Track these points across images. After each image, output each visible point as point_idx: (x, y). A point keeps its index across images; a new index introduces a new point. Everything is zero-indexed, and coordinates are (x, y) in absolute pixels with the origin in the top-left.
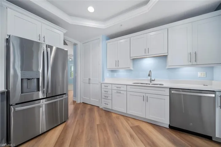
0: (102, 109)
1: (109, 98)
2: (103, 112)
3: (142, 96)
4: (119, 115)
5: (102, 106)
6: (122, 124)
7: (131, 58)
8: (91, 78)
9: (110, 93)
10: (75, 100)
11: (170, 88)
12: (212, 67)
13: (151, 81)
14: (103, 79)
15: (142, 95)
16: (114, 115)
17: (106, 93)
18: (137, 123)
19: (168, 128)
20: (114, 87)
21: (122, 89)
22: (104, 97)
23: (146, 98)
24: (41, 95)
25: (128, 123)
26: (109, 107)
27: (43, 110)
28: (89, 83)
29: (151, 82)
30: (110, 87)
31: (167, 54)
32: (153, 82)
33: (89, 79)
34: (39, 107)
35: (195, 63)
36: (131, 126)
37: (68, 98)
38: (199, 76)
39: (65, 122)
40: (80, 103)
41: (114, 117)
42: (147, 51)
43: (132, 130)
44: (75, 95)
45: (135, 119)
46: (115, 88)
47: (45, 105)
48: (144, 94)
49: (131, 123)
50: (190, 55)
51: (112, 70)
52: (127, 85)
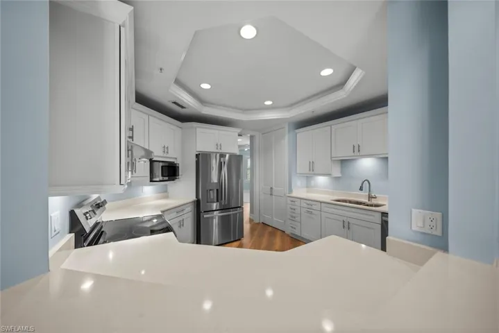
0: (288, 235)
1: (297, 219)
2: (288, 238)
3: (341, 221)
5: (288, 231)
8: (274, 187)
9: (298, 211)
10: (251, 217)
11: (382, 213)
14: (291, 191)
15: (341, 219)
17: (293, 211)
21: (314, 207)
22: (290, 218)
23: (346, 225)
24: (215, 206)
26: (297, 232)
27: (216, 222)
28: (271, 194)
29: (369, 200)
30: (298, 203)
33: (271, 188)
34: (212, 218)
37: (243, 212)
39: (239, 240)
40: (259, 223)
42: (356, 148)
44: (252, 211)
46: (305, 205)
47: (219, 217)
48: (345, 219)
52: (321, 202)
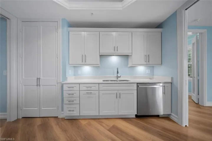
0: (63, 119)
1: (75, 102)
2: (67, 122)
3: (114, 94)
4: (89, 120)
6: (98, 130)
7: (100, 54)
8: (42, 78)
9: (76, 95)
11: (137, 83)
12: (153, 67)
13: (118, 77)
15: (115, 92)
16: (83, 123)
17: (71, 96)
18: (111, 123)
19: (135, 117)
20: (83, 88)
21: (93, 88)
22: (67, 102)
25: (103, 127)
26: (75, 113)
28: (38, 85)
29: (117, 79)
31: (131, 54)
32: (119, 79)
33: (38, 79)
35: (148, 63)
36: (108, 128)
38: (147, 73)
40: (18, 119)
41: (85, 125)
42: (116, 48)
43: (111, 133)
45: (108, 118)
46: (85, 88)
48: (117, 92)
49: (106, 125)
50: (145, 57)
51: (74, 67)
52: (99, 84)
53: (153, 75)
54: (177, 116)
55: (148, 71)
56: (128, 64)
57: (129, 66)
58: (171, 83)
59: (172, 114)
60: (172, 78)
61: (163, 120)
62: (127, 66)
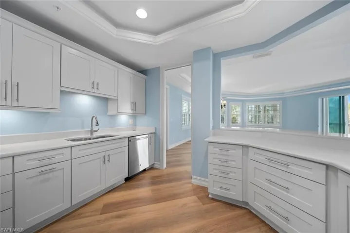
7: (62, 89)
11: (129, 137)
12: (136, 117)
13: (92, 132)
19: (125, 182)
21: (58, 158)
23: (106, 159)
29: (92, 134)
31: (117, 98)
38: (130, 123)
49: (91, 212)
50: (132, 104)
52: (71, 147)
53: (136, 125)
54: (160, 162)
55: (131, 121)
56: (107, 111)
57: (108, 114)
58: (155, 133)
59: (156, 163)
60: (156, 128)
61: (150, 171)
62: (106, 114)
